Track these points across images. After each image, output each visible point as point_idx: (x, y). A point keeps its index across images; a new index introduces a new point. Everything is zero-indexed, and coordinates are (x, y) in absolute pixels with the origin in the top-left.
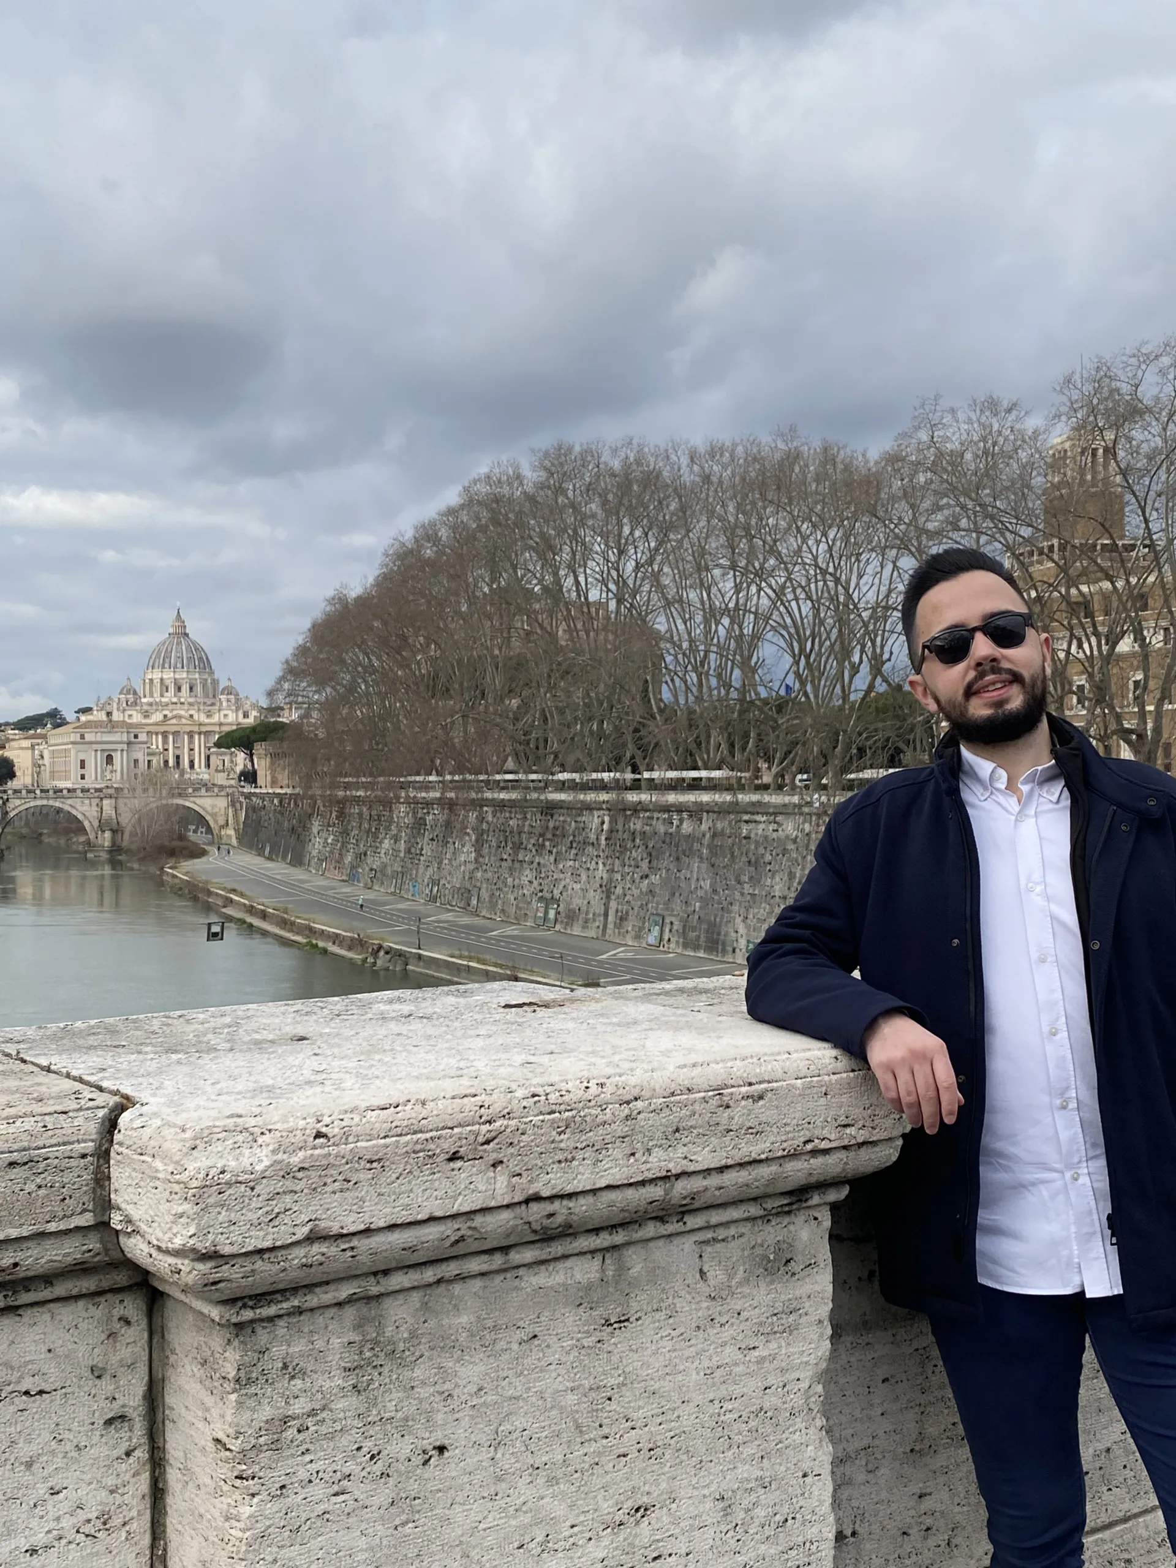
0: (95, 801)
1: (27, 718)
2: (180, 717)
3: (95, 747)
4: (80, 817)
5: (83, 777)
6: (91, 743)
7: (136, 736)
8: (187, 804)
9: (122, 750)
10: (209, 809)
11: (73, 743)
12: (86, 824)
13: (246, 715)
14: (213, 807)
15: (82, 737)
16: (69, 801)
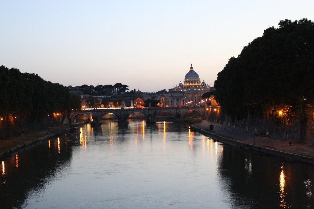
0: (175, 110)
1: (159, 92)
2: (192, 90)
3: (174, 97)
4: (172, 114)
5: (172, 104)
6: (173, 97)
7: (183, 95)
8: (195, 110)
9: (180, 98)
10: (200, 111)
11: (169, 97)
12: (173, 115)
13: (207, 89)
14: (202, 111)
15: (172, 95)
16: (170, 110)
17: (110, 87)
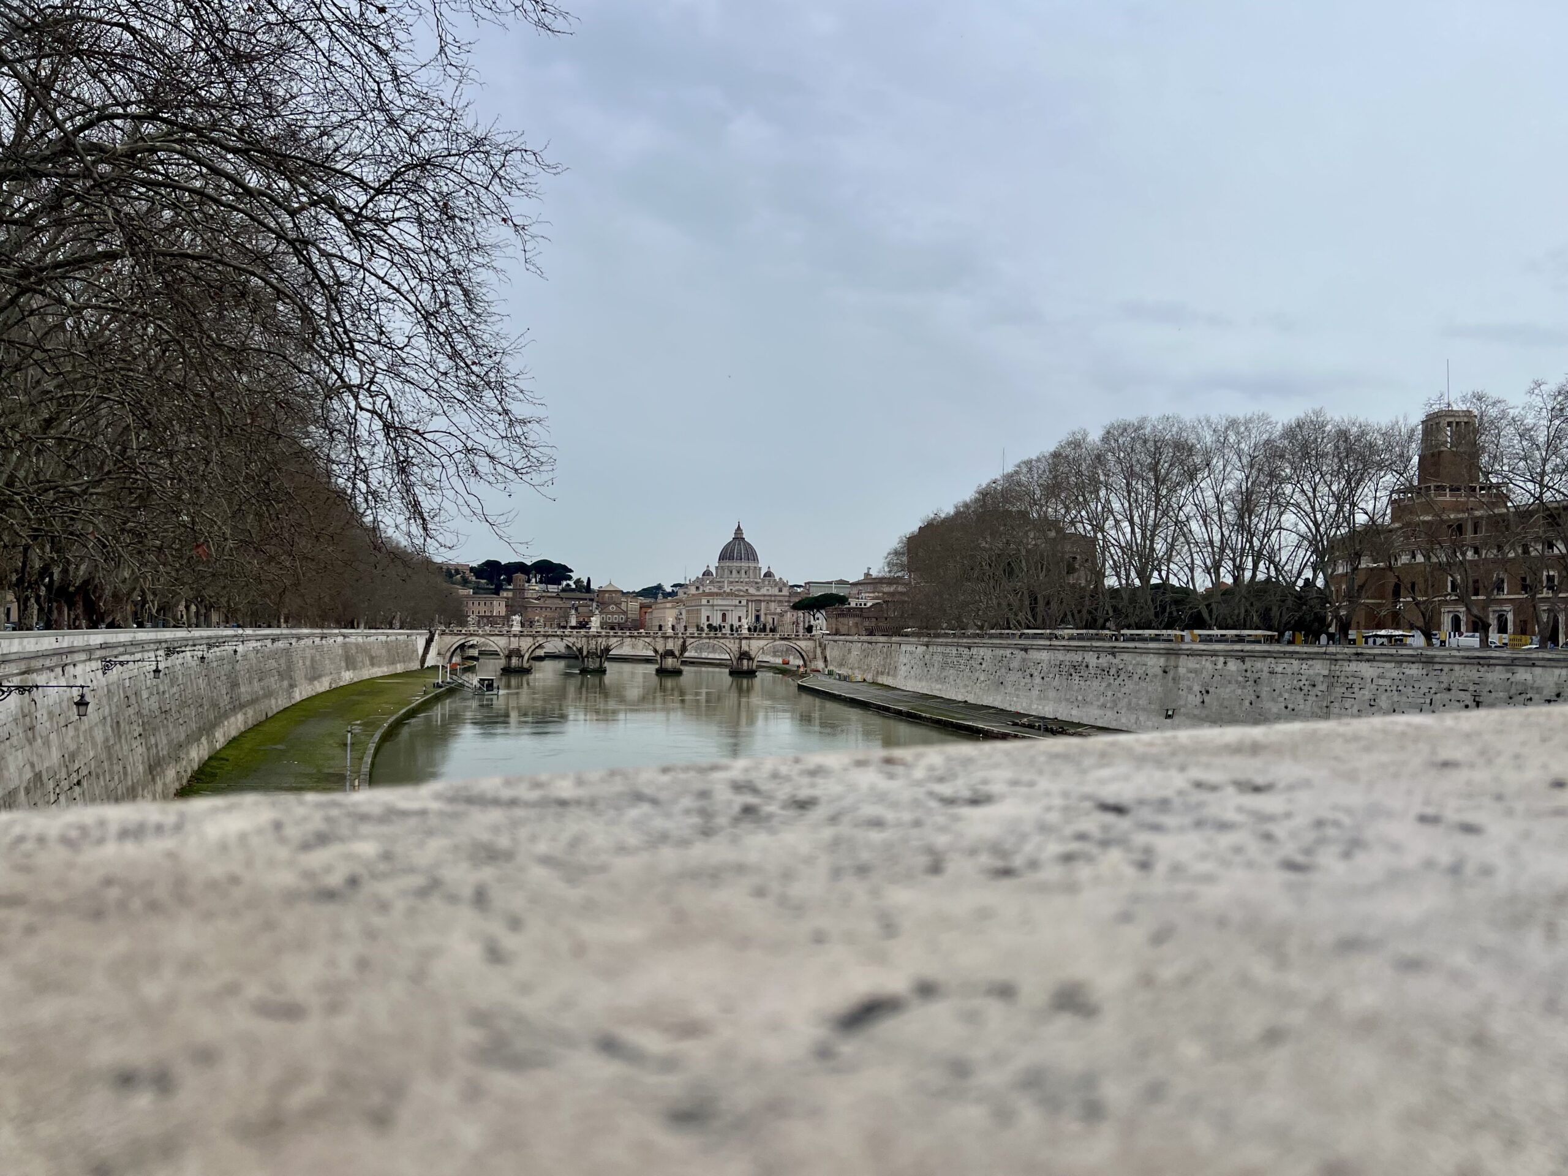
0: (737, 641)
1: (644, 590)
2: (741, 591)
4: (728, 651)
10: (804, 648)
12: (731, 654)
13: (780, 590)
14: (806, 646)
17: (521, 567)
